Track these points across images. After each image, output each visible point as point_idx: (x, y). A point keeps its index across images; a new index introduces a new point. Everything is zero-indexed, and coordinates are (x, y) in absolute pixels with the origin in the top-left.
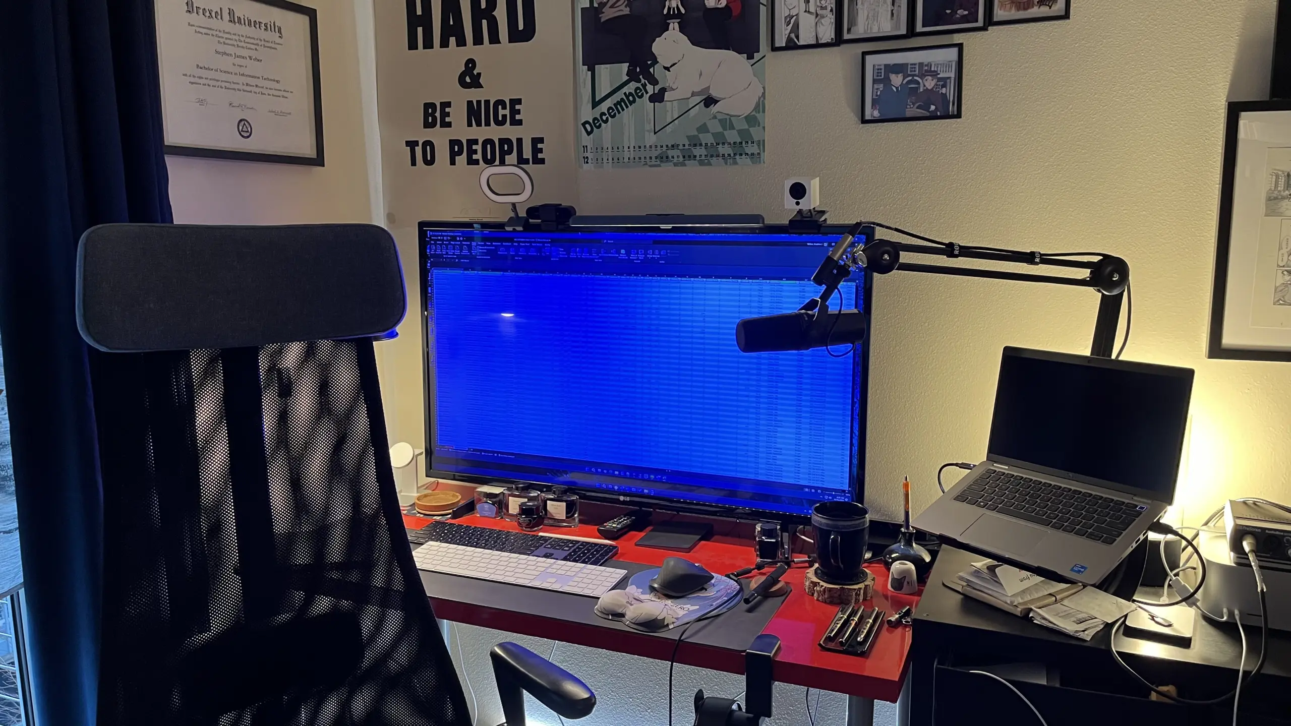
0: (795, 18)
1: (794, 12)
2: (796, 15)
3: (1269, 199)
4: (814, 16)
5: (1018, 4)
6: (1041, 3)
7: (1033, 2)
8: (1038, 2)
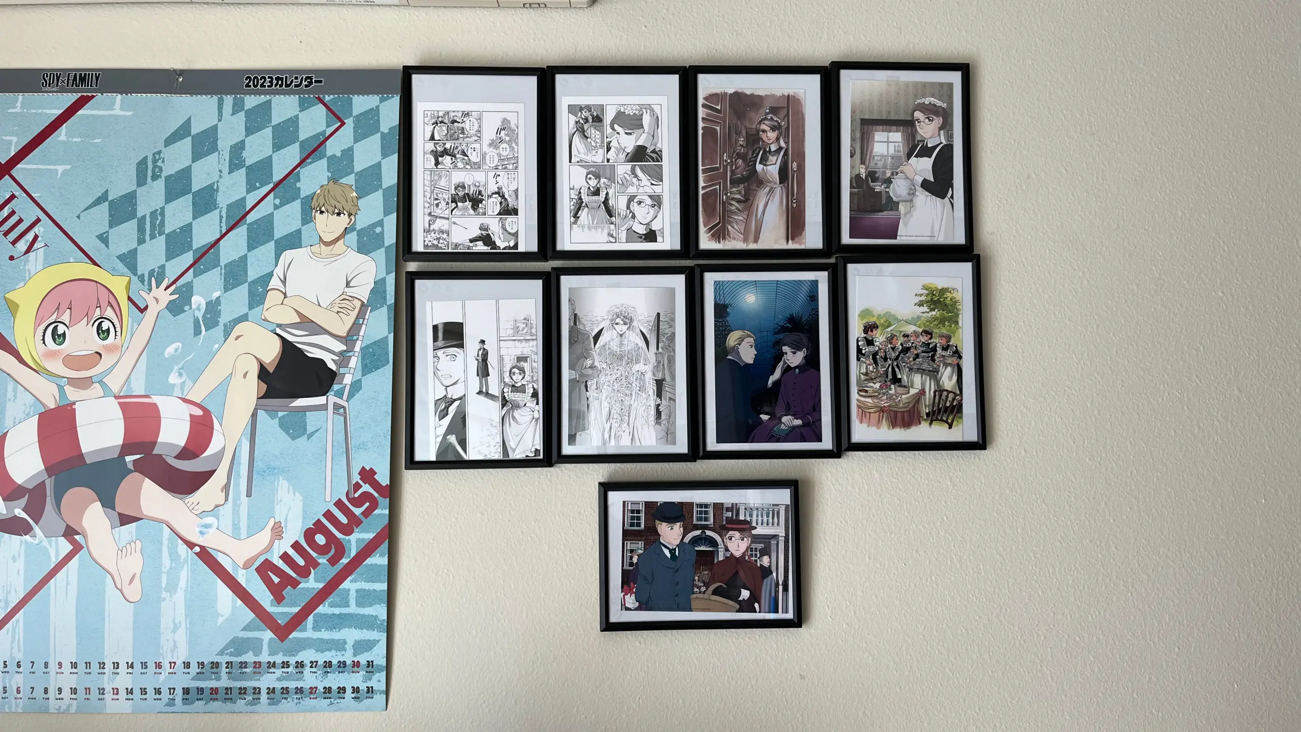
0: (457, 403)
1: (455, 393)
2: (460, 399)
4: (498, 404)
5: (892, 413)
6: (934, 416)
7: (919, 413)
8: (928, 415)
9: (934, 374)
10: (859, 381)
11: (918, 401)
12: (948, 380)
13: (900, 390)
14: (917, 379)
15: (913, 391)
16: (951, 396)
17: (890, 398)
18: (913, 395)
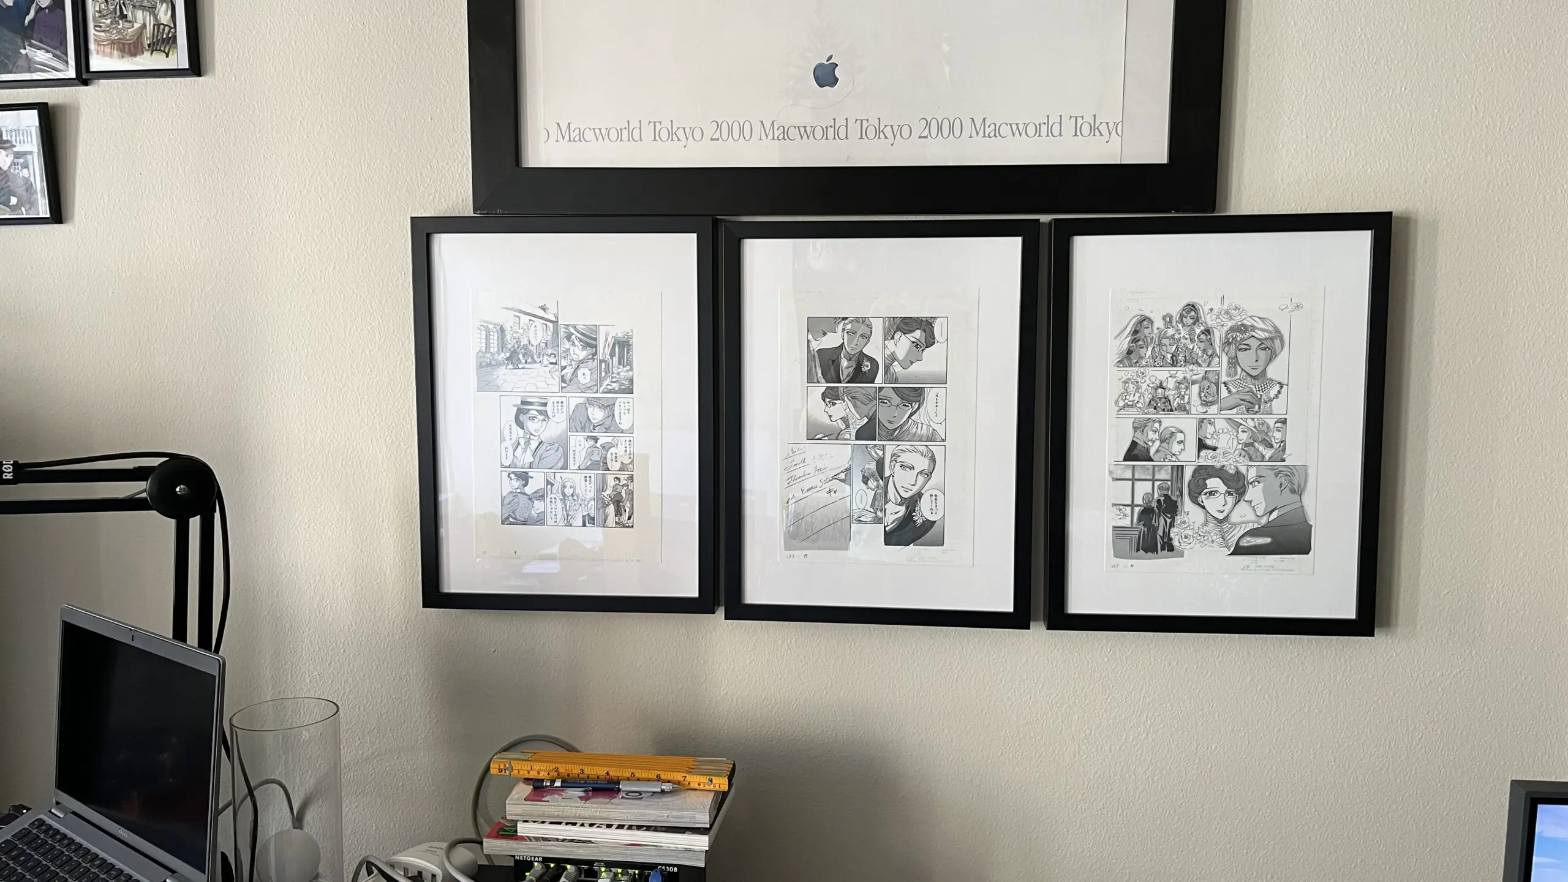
3: (480, 366)
5: (121, 45)
6: (154, 47)
7: (142, 44)
8: (149, 46)
9: (152, 9)
10: (94, 17)
11: (141, 34)
12: (164, 16)
13: (127, 25)
14: (139, 14)
15: (137, 26)
16: (167, 29)
17: (119, 32)
18: (136, 30)
